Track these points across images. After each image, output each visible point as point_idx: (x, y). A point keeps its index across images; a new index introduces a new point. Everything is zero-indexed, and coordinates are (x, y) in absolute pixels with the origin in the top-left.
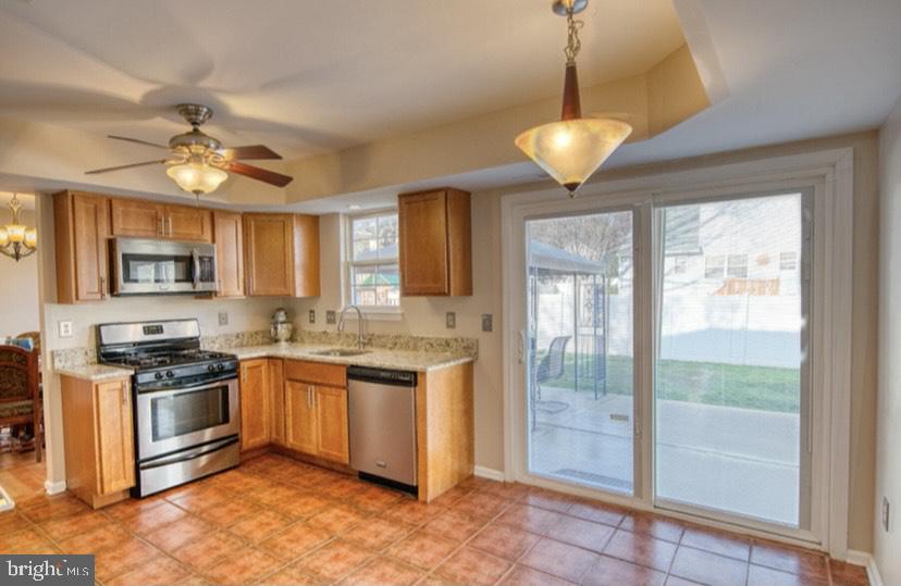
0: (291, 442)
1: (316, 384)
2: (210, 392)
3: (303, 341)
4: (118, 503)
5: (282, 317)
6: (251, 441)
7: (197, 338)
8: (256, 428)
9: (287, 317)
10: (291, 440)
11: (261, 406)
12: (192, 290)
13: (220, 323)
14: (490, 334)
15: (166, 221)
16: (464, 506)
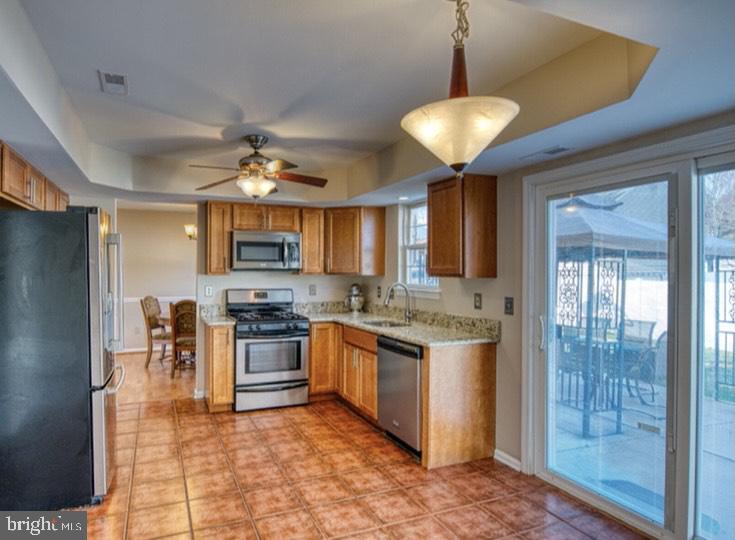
1: (361, 348)
3: (372, 313)
4: (223, 412)
5: (355, 291)
6: (318, 387)
7: (291, 304)
8: (322, 379)
9: (361, 291)
10: (345, 392)
11: (328, 360)
12: (283, 267)
13: (310, 294)
14: (511, 316)
15: (267, 218)
16: (459, 482)
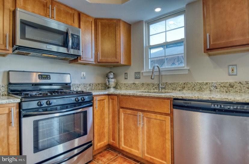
0: (123, 146)
2: (76, 115)
5: (111, 76)
6: (99, 144)
7: (70, 83)
9: (114, 76)
11: (104, 122)
12: (67, 53)
